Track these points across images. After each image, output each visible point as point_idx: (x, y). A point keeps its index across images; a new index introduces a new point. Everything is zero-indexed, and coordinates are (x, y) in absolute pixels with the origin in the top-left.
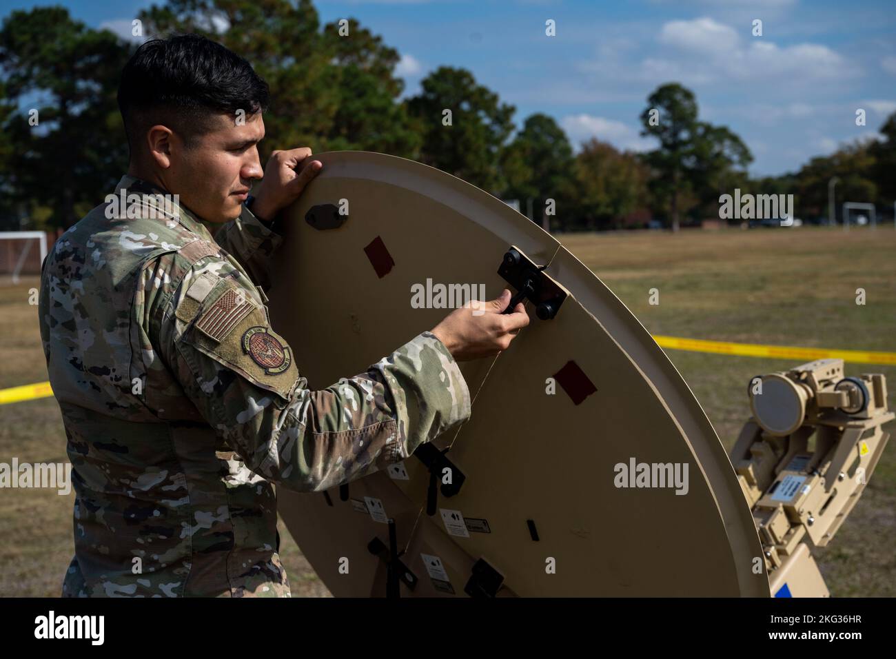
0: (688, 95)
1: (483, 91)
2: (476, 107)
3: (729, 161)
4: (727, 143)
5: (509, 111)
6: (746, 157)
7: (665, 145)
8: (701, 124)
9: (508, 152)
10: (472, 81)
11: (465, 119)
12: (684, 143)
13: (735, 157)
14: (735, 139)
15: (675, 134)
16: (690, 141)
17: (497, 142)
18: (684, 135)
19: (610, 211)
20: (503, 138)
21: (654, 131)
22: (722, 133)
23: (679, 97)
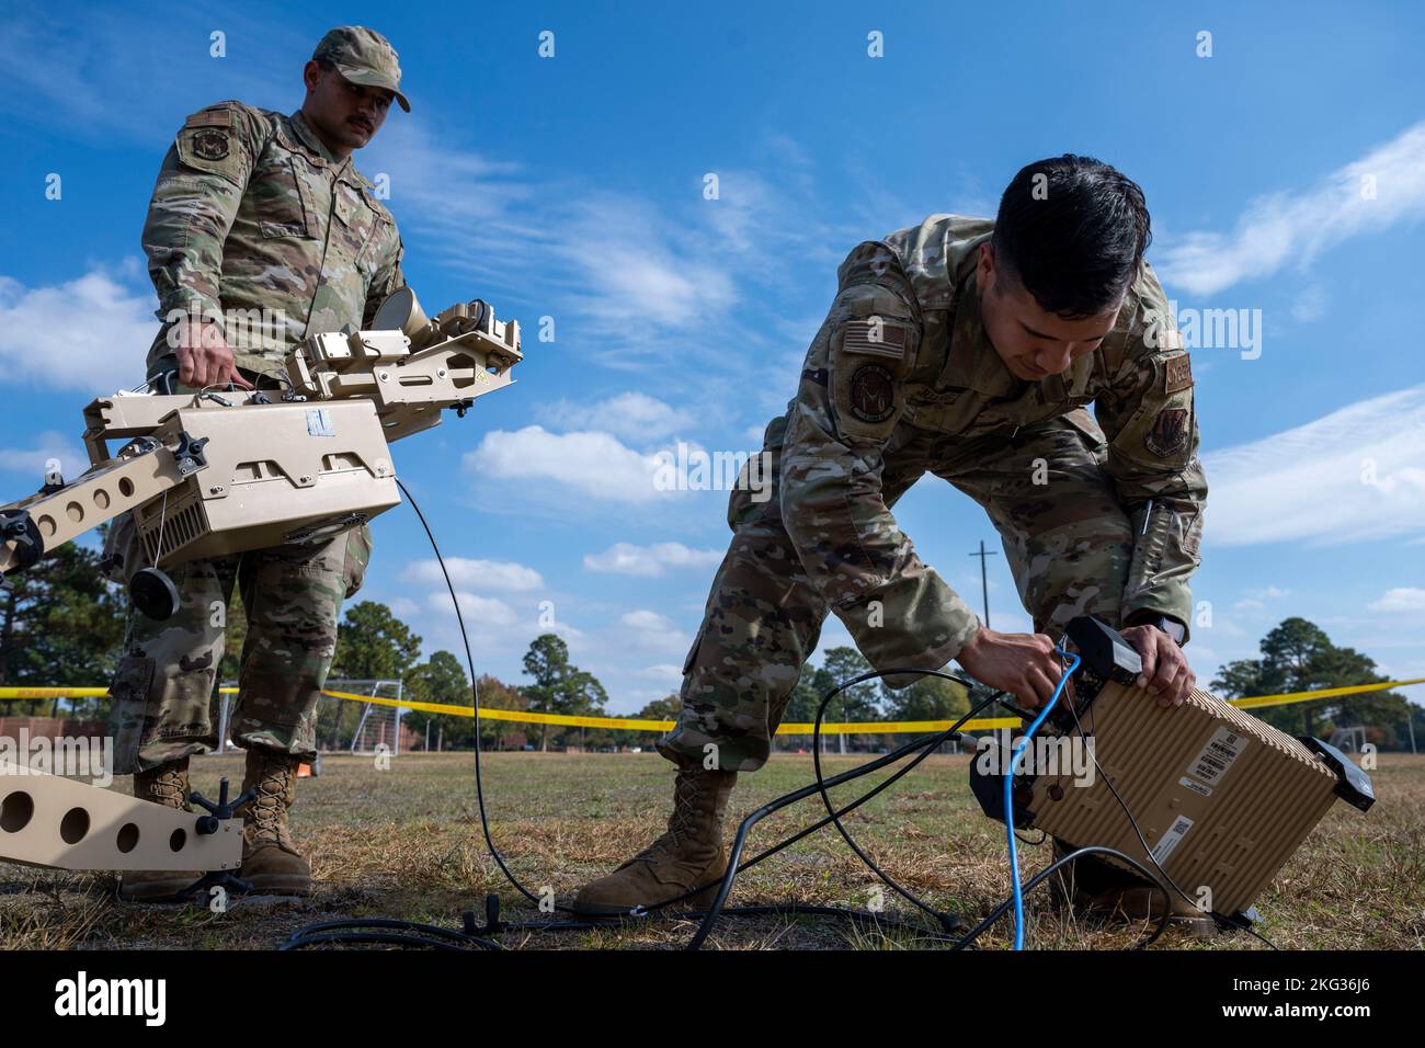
0: (562, 644)
1: (396, 623)
2: (389, 635)
3: (590, 700)
4: (589, 685)
5: (417, 640)
6: (603, 697)
7: (541, 682)
8: (570, 668)
9: (412, 673)
10: (389, 615)
11: (379, 644)
12: (556, 681)
13: (595, 697)
14: (595, 682)
15: (549, 674)
16: (561, 680)
17: (404, 665)
18: (556, 675)
19: (494, 733)
20: (410, 662)
21: (534, 671)
22: (586, 678)
23: (554, 645)
